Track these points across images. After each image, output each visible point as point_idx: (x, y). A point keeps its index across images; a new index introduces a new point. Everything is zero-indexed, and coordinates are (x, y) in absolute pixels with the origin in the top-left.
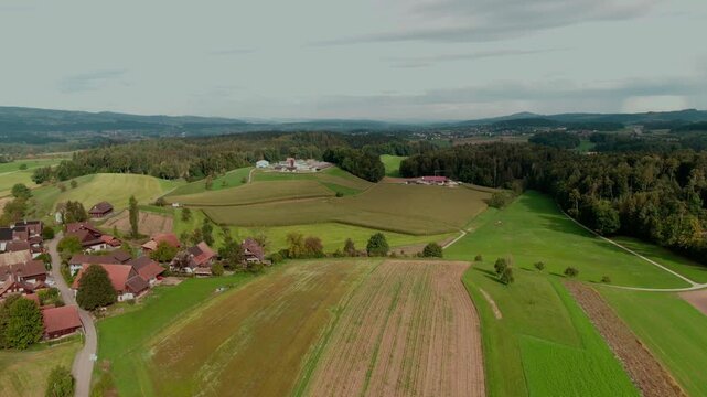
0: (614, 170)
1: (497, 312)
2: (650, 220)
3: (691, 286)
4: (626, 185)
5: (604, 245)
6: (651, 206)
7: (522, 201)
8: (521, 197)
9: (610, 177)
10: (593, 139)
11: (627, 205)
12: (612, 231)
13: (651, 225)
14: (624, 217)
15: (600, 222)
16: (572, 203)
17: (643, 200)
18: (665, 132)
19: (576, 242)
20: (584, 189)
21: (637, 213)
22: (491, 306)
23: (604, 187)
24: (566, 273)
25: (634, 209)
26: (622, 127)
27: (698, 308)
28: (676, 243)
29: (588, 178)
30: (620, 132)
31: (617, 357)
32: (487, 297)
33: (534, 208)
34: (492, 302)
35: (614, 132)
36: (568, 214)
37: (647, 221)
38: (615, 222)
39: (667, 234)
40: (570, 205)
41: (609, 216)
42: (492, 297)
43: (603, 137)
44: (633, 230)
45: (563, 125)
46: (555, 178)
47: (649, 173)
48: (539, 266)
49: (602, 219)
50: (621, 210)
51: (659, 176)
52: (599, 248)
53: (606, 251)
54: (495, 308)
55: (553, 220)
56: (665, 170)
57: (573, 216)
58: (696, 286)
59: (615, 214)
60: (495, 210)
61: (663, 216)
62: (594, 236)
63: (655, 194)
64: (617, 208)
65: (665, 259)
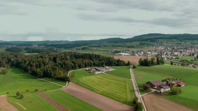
0: (38, 60)
1: (24, 108)
2: (50, 72)
3: (63, 87)
4: (42, 64)
5: (40, 81)
6: (50, 69)
7: (11, 71)
8: (10, 70)
9: (38, 62)
10: (25, 49)
11: (44, 69)
12: (41, 76)
13: (51, 74)
14: (44, 72)
15: (38, 75)
16: (28, 70)
17: (48, 67)
18: (44, 46)
19: (33, 81)
20: (31, 66)
21: (47, 71)
22: (21, 107)
23: (37, 65)
24: (35, 91)
25: (46, 70)
26: (32, 45)
27: (66, 92)
28: (58, 77)
29: (32, 62)
30: (32, 47)
31: (56, 109)
32: (19, 104)
33: (16, 73)
34: (21, 105)
35: (30, 47)
36: (28, 73)
37: (50, 73)
38: (42, 74)
39: (55, 75)
40: (28, 71)
41: (40, 73)
42: (20, 104)
43: (28, 48)
44: (47, 75)
45: (14, 45)
46: (20, 63)
47: (47, 60)
48: (27, 91)
49: (39, 74)
50: (43, 70)
51: (49, 61)
52: (39, 82)
53: (41, 82)
54: (23, 107)
55: (23, 76)
56: (50, 59)
57: (29, 74)
58: (64, 87)
59: (41, 72)
60: (4, 75)
61: (53, 71)
62: (37, 78)
63: (50, 65)
64: (41, 70)
65: (56, 81)
